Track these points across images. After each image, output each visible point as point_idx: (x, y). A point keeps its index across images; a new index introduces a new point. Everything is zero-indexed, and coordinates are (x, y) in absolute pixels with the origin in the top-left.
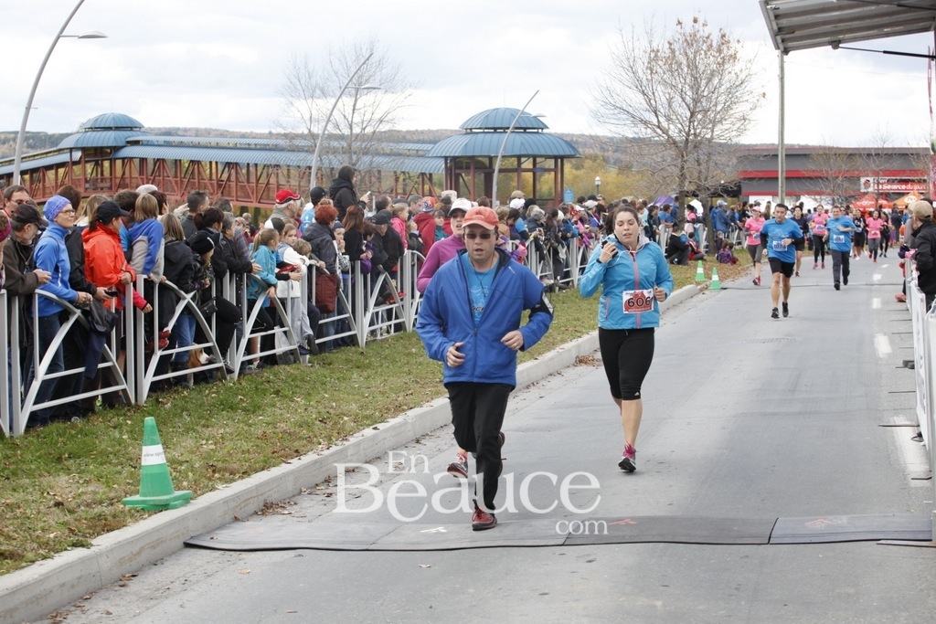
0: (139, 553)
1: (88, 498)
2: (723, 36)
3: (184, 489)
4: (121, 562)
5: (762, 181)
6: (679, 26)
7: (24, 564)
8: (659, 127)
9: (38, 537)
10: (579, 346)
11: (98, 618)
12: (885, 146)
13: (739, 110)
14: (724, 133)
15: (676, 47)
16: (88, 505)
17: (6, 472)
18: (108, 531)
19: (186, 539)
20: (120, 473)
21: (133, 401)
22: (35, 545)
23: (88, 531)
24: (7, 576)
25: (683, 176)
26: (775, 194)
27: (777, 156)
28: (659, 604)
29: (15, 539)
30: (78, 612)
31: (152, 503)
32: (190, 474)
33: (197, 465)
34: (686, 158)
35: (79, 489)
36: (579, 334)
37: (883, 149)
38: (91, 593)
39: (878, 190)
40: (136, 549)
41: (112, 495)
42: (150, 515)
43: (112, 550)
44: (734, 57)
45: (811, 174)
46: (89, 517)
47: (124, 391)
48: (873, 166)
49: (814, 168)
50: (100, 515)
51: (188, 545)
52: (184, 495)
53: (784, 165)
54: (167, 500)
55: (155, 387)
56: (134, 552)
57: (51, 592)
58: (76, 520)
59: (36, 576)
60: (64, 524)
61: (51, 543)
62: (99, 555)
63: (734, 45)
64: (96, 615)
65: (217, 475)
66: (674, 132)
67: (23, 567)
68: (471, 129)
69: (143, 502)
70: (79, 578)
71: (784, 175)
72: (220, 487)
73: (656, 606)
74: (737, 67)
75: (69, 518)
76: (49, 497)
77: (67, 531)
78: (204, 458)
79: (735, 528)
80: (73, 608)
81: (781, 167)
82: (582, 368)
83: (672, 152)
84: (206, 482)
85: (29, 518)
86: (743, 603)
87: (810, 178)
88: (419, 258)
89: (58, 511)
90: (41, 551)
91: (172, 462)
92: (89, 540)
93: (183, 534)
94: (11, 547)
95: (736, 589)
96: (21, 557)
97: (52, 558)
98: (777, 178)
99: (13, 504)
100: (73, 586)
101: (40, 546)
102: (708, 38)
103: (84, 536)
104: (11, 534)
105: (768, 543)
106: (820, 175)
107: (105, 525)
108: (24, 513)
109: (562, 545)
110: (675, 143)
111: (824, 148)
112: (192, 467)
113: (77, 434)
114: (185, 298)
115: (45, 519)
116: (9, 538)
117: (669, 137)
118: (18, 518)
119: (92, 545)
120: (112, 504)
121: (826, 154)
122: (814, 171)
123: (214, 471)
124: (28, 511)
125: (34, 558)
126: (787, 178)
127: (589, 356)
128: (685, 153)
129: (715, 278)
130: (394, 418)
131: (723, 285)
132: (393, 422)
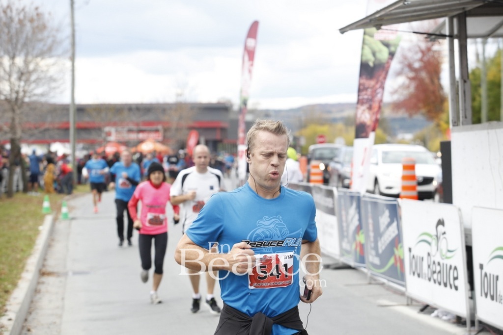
2: (37, 9)
10: (38, 262)
25: (13, 128)
27: (68, 111)
37: (142, 104)
48: (134, 118)
53: (76, 117)
63: (46, 16)
81: (72, 120)
82: (50, 280)
83: (7, 106)
102: (23, 10)
127: (44, 270)
128: (16, 107)
129: (64, 210)
130: (8, 313)
131: (71, 215)
132: (12, 315)
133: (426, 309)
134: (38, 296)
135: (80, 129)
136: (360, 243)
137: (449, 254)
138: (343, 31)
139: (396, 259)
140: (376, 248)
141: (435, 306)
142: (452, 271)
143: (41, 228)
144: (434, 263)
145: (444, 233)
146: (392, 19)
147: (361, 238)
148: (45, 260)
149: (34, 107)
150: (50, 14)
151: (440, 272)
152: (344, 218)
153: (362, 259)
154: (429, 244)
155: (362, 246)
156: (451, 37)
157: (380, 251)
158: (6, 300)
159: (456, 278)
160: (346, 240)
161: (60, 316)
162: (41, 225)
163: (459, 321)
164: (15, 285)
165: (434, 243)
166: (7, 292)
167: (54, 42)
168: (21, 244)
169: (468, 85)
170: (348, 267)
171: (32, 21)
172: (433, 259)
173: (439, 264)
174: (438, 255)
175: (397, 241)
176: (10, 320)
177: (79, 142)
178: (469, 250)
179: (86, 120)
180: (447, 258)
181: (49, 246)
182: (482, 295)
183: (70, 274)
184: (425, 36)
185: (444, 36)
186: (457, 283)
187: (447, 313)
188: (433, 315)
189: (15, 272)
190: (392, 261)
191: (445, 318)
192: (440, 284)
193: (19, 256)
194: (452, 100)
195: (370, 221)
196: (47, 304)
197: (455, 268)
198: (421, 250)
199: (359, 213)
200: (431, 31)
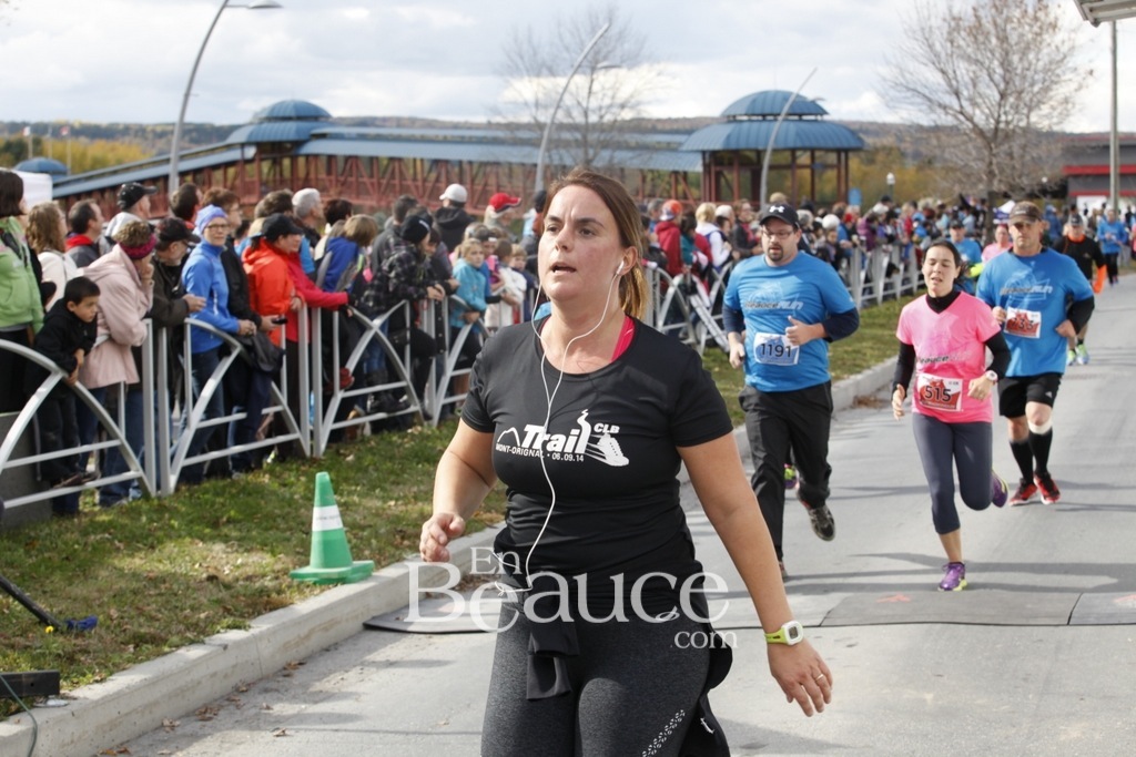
0: (308, 637)
1: (249, 571)
3: (366, 559)
4: (286, 646)
5: (1090, 180)
7: (166, 649)
8: (962, 113)
9: (186, 617)
11: (256, 714)
13: (1060, 92)
14: (1041, 119)
15: (982, 13)
16: (249, 578)
17: (150, 539)
18: (271, 610)
19: (366, 619)
20: (288, 540)
21: (308, 453)
22: (182, 627)
23: (246, 610)
24: (146, 664)
26: (1107, 195)
28: (929, 697)
29: (158, 620)
30: (232, 708)
31: (326, 576)
32: (374, 541)
33: (383, 531)
34: (995, 151)
35: (237, 559)
36: (858, 369)
38: (249, 685)
40: (304, 631)
41: (278, 566)
42: (322, 591)
43: (273, 632)
44: (1054, 26)
46: (249, 593)
47: (297, 441)
50: (262, 591)
51: (368, 627)
52: (365, 566)
53: (1118, 159)
54: (345, 573)
55: (336, 436)
56: (302, 635)
57: (199, 683)
58: (232, 596)
59: (181, 664)
60: (219, 602)
61: (202, 624)
62: (256, 639)
64: (254, 711)
65: (406, 542)
66: (979, 118)
67: (166, 654)
68: (734, 117)
70: (234, 666)
71: (1118, 171)
72: (410, 557)
73: (925, 700)
74: (1059, 37)
75: (224, 594)
76: (201, 570)
77: (221, 611)
78: (391, 522)
79: (1029, 606)
80: (226, 703)
81: (1113, 162)
84: (392, 550)
85: (176, 595)
86: (1030, 696)
88: (662, 278)
89: (211, 586)
90: (189, 635)
91: (351, 527)
92: (248, 623)
93: (362, 613)
94: (152, 630)
95: (1025, 680)
96: (164, 641)
97: (203, 642)
98: (1108, 176)
99: (156, 578)
100: (226, 676)
101: (188, 629)
103: (242, 616)
104: (154, 614)
105: (1068, 624)
107: (268, 603)
108: (171, 589)
109: (819, 626)
110: (981, 133)
112: (377, 532)
113: (238, 493)
114: (371, 328)
115: (195, 595)
116: (152, 618)
117: (975, 125)
118: (161, 595)
119: (250, 627)
120: (277, 578)
123: (403, 538)
124: (175, 587)
125: (179, 643)
126: (1122, 175)
128: (993, 145)
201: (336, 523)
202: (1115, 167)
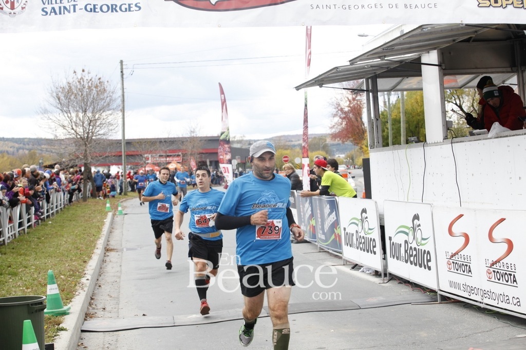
2: (100, 79)
6: (75, 74)
8: (73, 129)
10: (104, 242)
12: (170, 137)
18: (57, 324)
19: (80, 327)
25: (85, 156)
27: (121, 143)
37: (168, 138)
39: (166, 161)
44: (104, 90)
45: (133, 153)
48: (163, 148)
49: (133, 149)
51: (82, 331)
53: (125, 148)
54: (65, 310)
63: (106, 83)
66: (80, 130)
69: (52, 312)
71: (125, 154)
81: (123, 150)
82: (112, 254)
83: (82, 142)
87: (132, 155)
93: (79, 325)
97: (58, 335)
98: (121, 156)
102: (91, 80)
106: (138, 153)
107: (55, 322)
110: (81, 138)
111: (140, 139)
117: (77, 133)
119: (67, 329)
121: (141, 142)
122: (134, 151)
126: (127, 155)
127: (108, 248)
128: (87, 143)
129: (120, 208)
130: (86, 275)
131: (124, 212)
132: (89, 277)
133: (356, 267)
134: (105, 264)
135: (129, 156)
136: (312, 225)
137: (370, 231)
138: (298, 88)
139: (335, 235)
140: (323, 229)
141: (361, 265)
142: (372, 242)
143: (105, 221)
144: (360, 236)
145: (367, 218)
146: (330, 80)
147: (313, 222)
148: (108, 241)
149: (98, 142)
150: (108, 82)
151: (364, 243)
152: (302, 210)
153: (314, 236)
154: (357, 225)
155: (314, 227)
156: (367, 91)
157: (326, 231)
158: (85, 267)
159: (374, 247)
160: (303, 224)
161: (119, 277)
162: (106, 219)
163: (377, 274)
164: (90, 258)
165: (360, 224)
166: (85, 262)
167: (110, 100)
168: (93, 231)
169: (379, 122)
170: (306, 242)
171: (96, 87)
172: (359, 234)
173: (363, 237)
174: (363, 231)
175: (336, 224)
176: (88, 280)
177: (128, 165)
178: (382, 228)
179: (132, 150)
180: (369, 234)
181: (110, 232)
182: (391, 257)
183: (125, 250)
184: (351, 91)
185: (363, 91)
186: (375, 249)
187: (369, 269)
188: (360, 271)
189: (89, 249)
190: (333, 237)
191: (368, 272)
192: (364, 251)
193: (91, 239)
194: (370, 132)
195: (319, 211)
196: (111, 269)
197: (374, 240)
198: (352, 229)
199: (312, 206)
200: (355, 88)
201: (57, 291)
202: (124, 152)
